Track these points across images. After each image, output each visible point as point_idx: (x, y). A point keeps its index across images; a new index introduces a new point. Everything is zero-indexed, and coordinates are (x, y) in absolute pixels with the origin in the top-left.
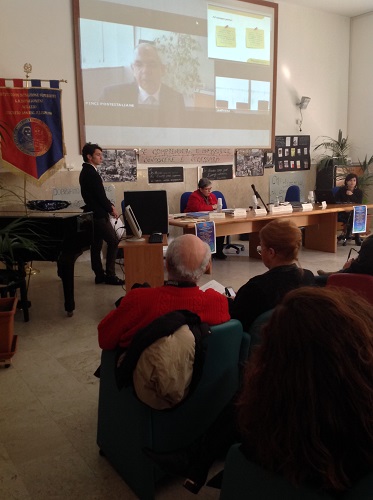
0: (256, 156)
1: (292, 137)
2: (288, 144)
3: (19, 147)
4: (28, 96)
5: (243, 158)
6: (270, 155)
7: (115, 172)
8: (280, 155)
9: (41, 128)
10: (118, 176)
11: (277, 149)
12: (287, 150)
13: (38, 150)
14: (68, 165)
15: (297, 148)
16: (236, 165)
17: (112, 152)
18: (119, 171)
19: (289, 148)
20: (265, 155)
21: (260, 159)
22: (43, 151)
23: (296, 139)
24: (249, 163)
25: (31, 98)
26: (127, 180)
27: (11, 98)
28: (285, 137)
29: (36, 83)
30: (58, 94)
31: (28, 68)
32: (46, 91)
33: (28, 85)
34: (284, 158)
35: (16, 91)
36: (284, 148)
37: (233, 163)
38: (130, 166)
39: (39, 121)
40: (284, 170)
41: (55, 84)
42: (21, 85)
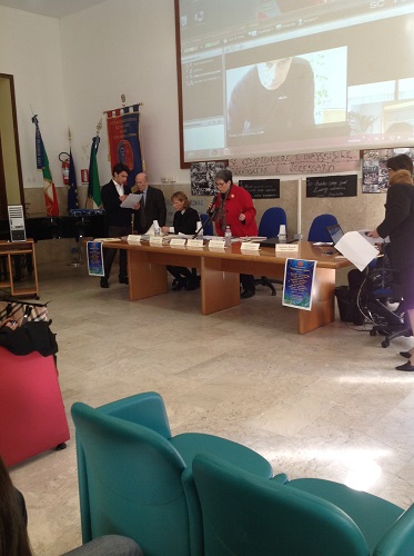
4: (123, 121)
7: (206, 185)
10: (209, 190)
16: (363, 175)
17: (204, 164)
18: (210, 184)
25: (124, 124)
29: (126, 109)
30: (137, 116)
33: (122, 113)
35: (117, 119)
39: (128, 142)
41: (136, 107)
42: (119, 114)
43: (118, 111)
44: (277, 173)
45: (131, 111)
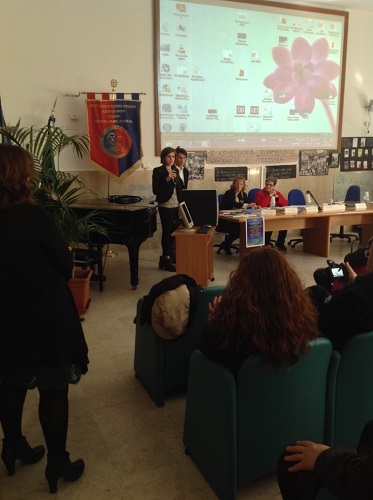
0: (321, 156)
1: (359, 139)
2: (355, 145)
3: (104, 150)
4: (114, 106)
5: (307, 158)
6: (335, 156)
8: (347, 156)
9: (123, 134)
11: (343, 150)
12: (353, 151)
13: (120, 152)
14: (145, 166)
15: (364, 149)
16: (300, 165)
19: (357, 149)
20: (330, 155)
21: (325, 159)
22: (124, 154)
23: (363, 140)
24: (314, 163)
25: (116, 109)
26: (195, 178)
27: (100, 109)
28: (351, 139)
29: (120, 96)
30: (138, 105)
31: (114, 83)
32: (128, 103)
33: (113, 98)
34: (350, 158)
35: (104, 103)
36: (351, 148)
37: (297, 163)
38: (199, 166)
39: (121, 128)
40: (350, 170)
41: (135, 96)
42: (108, 98)
43: (106, 96)
45: (128, 98)
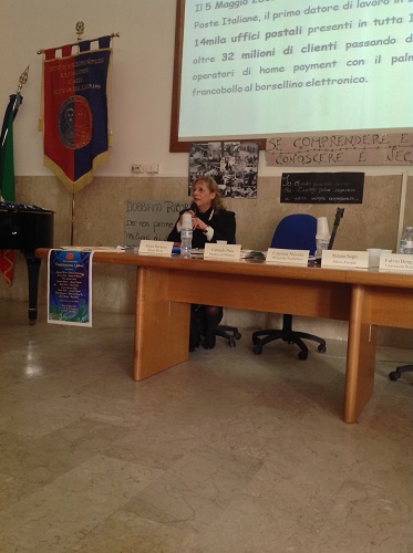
3: (61, 137)
4: (74, 66)
9: (84, 109)
17: (216, 146)
25: (78, 69)
26: (238, 194)
27: (57, 73)
29: (85, 45)
32: (95, 55)
33: (75, 51)
35: (63, 62)
38: (248, 170)
39: (82, 100)
41: (105, 42)
42: (70, 53)
43: (67, 49)
44: (361, 162)
45: (95, 47)
